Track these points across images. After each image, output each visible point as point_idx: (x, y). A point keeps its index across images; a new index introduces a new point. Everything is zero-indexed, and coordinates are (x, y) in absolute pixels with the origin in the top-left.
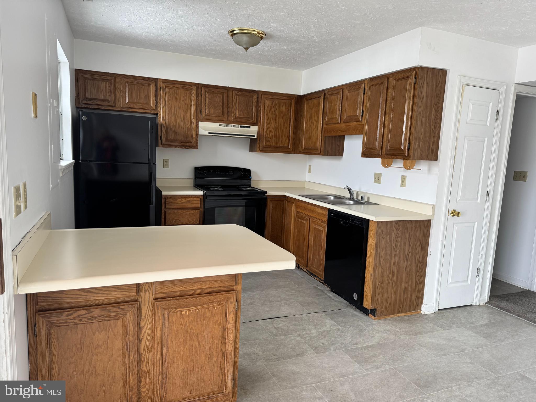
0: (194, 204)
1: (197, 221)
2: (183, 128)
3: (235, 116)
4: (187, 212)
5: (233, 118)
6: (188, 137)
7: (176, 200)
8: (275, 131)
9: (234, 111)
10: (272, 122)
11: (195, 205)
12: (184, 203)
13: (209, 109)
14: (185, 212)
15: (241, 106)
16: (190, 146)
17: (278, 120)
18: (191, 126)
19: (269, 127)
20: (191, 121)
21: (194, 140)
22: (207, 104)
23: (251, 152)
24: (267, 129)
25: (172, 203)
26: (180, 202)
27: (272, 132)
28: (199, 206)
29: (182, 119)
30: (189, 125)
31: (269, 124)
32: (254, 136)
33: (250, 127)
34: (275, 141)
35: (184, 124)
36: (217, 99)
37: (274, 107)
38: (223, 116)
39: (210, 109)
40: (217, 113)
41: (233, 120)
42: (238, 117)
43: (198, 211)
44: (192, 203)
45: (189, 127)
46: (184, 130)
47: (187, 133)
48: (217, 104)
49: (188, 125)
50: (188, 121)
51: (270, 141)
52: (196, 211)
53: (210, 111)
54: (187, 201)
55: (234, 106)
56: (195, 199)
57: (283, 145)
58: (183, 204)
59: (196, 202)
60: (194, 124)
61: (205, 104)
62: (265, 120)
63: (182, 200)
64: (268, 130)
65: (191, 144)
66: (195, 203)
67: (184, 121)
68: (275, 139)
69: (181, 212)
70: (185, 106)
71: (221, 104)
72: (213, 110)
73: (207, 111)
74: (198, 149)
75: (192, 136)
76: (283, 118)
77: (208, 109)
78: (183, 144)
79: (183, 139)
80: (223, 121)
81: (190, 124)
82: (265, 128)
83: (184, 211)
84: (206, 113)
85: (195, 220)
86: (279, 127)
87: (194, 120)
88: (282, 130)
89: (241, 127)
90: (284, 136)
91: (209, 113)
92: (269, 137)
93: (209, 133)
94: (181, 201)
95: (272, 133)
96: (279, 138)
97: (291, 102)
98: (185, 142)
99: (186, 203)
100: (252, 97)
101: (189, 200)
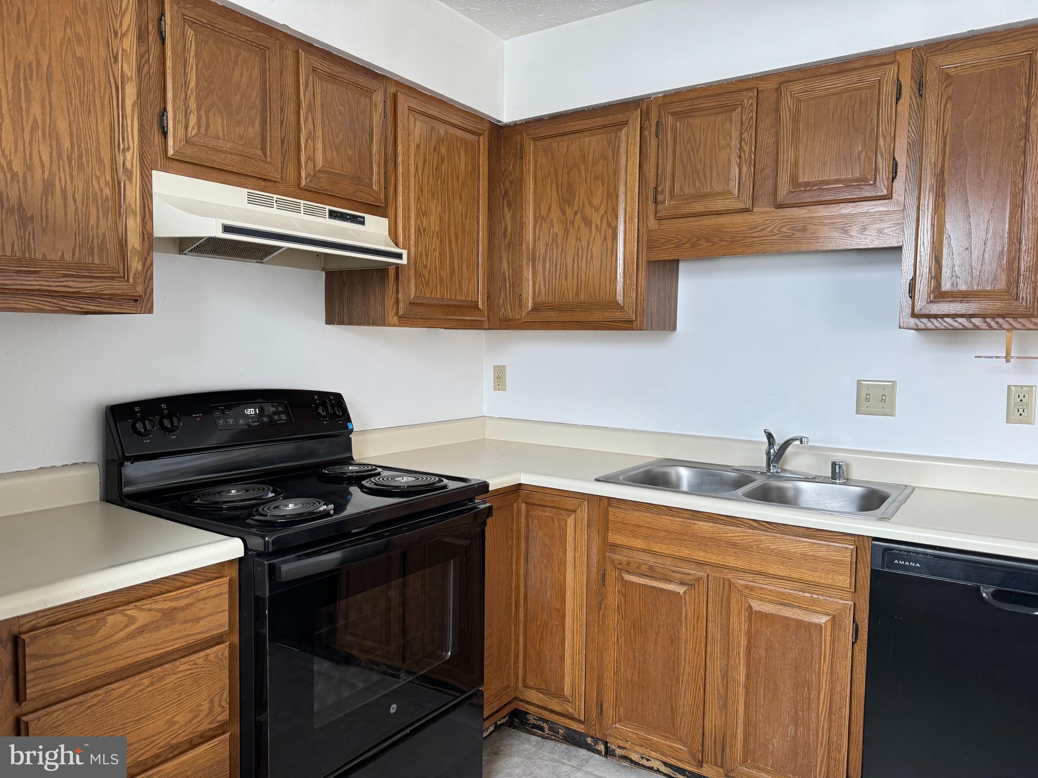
0: (198, 620)
1: (217, 710)
2: (69, 196)
3: (310, 164)
4: (161, 679)
5: (303, 174)
6: (102, 247)
7: (93, 630)
8: (442, 243)
9: (307, 141)
10: (433, 207)
11: (202, 623)
12: (142, 630)
13: (203, 113)
14: (152, 684)
15: (333, 124)
16: (112, 297)
17: (449, 204)
18: (117, 187)
19: (424, 225)
20: (113, 160)
21: (136, 265)
22: (193, 84)
23: (341, 322)
24: (418, 232)
25: (68, 657)
26: (121, 635)
27: (433, 247)
28: (222, 626)
29: (67, 144)
30: (107, 183)
31: (423, 215)
32: (399, 256)
33: (363, 218)
34: (442, 280)
35: (75, 172)
36: (237, 72)
37: (435, 149)
38: (264, 159)
39: (207, 112)
40: (241, 137)
41: (303, 183)
42: (320, 171)
43: (221, 651)
44: (186, 622)
45: (107, 191)
46: (79, 204)
47: (93, 222)
48: (238, 98)
49: (98, 178)
50: (101, 161)
51: (428, 282)
52: (211, 657)
53: (208, 125)
54: (159, 615)
55: (306, 120)
56: (203, 594)
57: (464, 299)
58: (139, 640)
59: (209, 607)
60: (130, 179)
61: (186, 84)
62: (412, 195)
63: (132, 620)
64: (421, 236)
65: (118, 287)
66: (203, 613)
67: (75, 155)
68: (442, 273)
69: (126, 692)
70: (79, 72)
71: (255, 98)
72: (222, 122)
73: (193, 119)
74: (150, 311)
75: (122, 244)
76: (461, 199)
77: (199, 109)
78: (75, 285)
79: (73, 255)
80: (263, 183)
81: (109, 178)
82: (413, 230)
83: (147, 681)
84: (190, 129)
85: (206, 707)
86: (452, 229)
87: (131, 158)
88: (459, 241)
89: (333, 215)
90: (464, 266)
91: (203, 130)
92: (425, 267)
93: (227, 229)
94: (126, 626)
95: (434, 251)
96: (453, 273)
97: (479, 141)
98: (83, 270)
99: (158, 628)
100: (369, 93)
101: (168, 605)
